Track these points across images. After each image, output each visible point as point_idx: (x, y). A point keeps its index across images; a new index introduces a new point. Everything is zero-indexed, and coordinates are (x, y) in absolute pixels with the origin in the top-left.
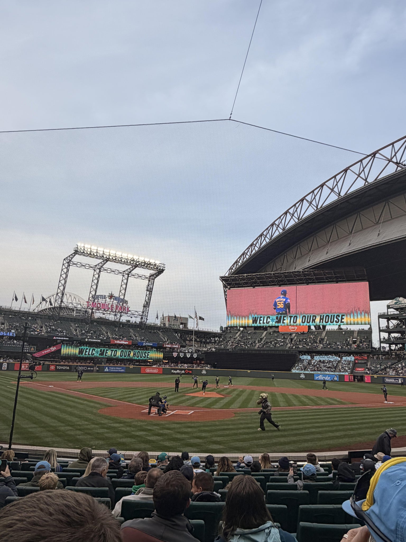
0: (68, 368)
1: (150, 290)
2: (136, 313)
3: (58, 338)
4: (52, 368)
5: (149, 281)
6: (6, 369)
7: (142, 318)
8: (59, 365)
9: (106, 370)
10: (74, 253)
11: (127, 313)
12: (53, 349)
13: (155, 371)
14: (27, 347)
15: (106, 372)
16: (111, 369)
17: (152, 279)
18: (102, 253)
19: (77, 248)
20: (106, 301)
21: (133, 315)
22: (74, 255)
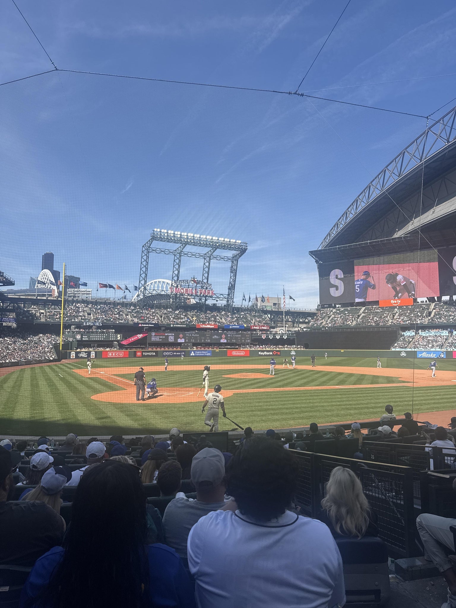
0: (154, 354)
1: (234, 271)
2: (222, 296)
3: (143, 325)
4: (139, 354)
5: (233, 262)
6: (94, 357)
7: (228, 301)
8: (145, 352)
9: (191, 355)
10: (151, 239)
11: (212, 297)
12: (140, 336)
13: (242, 354)
14: (113, 336)
15: (192, 356)
16: (197, 353)
17: (235, 260)
18: (179, 236)
19: (154, 233)
20: (189, 285)
21: (218, 298)
22: (152, 241)
